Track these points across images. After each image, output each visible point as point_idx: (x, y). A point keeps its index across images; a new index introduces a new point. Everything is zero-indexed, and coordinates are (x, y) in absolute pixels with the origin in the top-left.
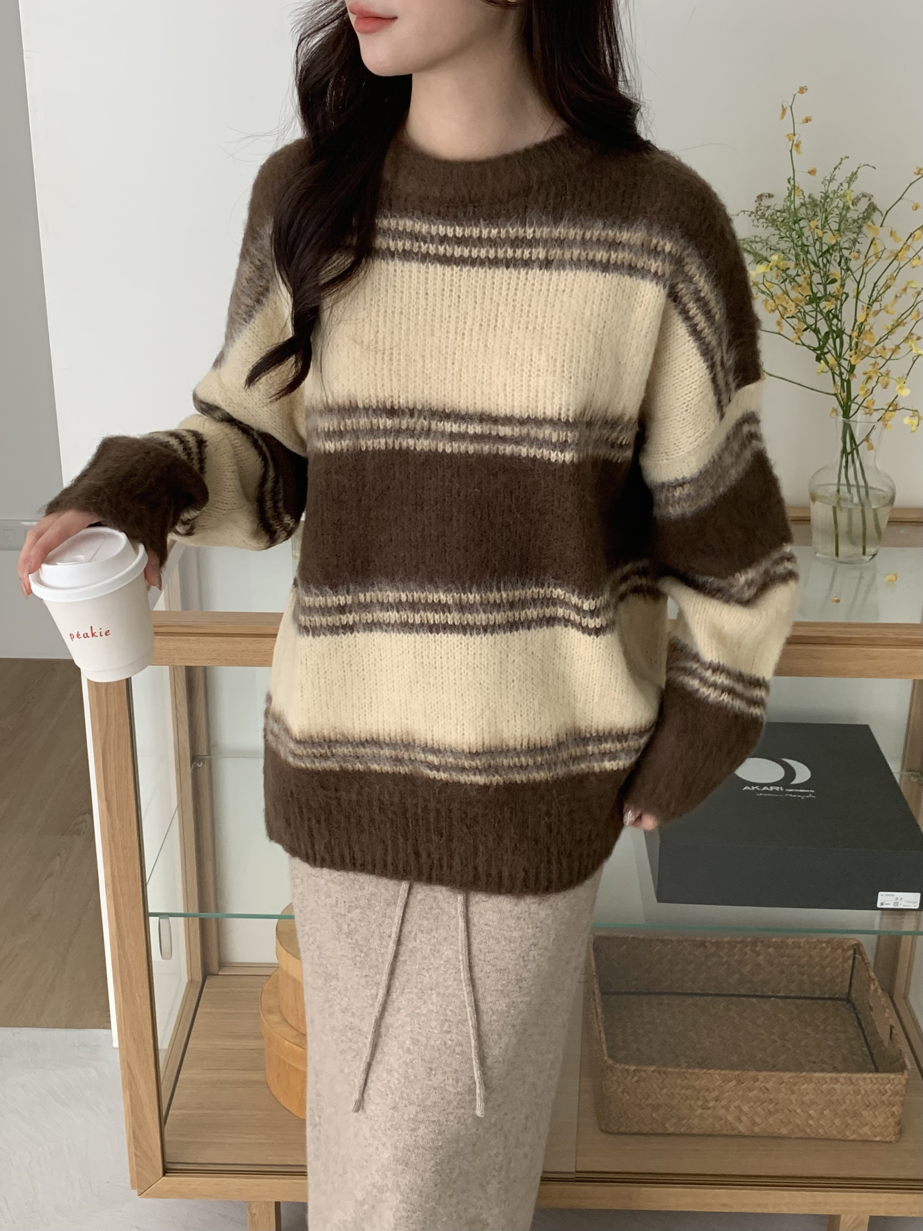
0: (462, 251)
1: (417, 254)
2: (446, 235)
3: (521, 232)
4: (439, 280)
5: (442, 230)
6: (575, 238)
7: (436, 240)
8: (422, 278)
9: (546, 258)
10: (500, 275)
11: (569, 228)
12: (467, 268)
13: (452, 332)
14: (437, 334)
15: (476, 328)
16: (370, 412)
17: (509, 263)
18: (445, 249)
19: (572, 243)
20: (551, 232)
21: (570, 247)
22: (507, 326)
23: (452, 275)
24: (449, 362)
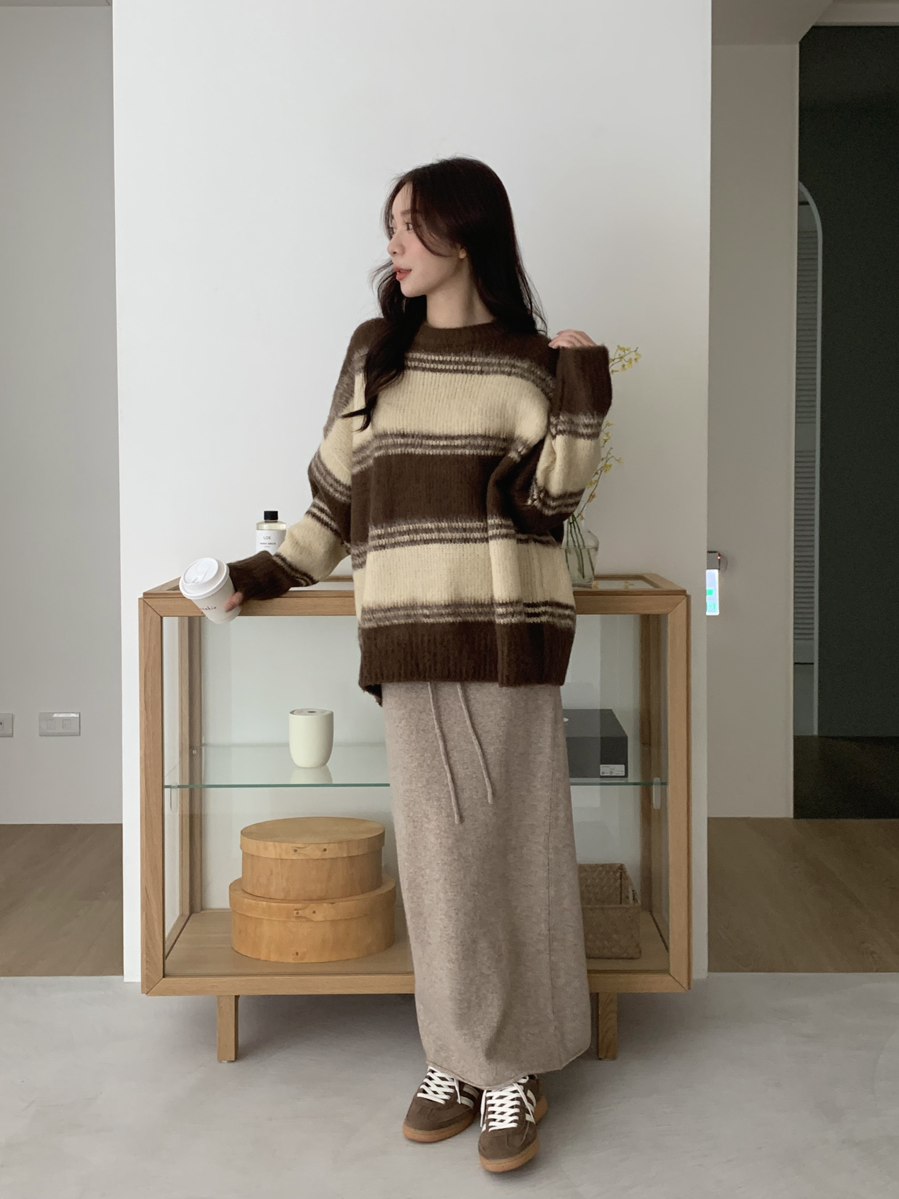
0: (442, 366)
1: (421, 367)
2: (435, 360)
3: (470, 359)
4: (430, 378)
6: (495, 363)
7: (430, 362)
8: (422, 377)
9: (481, 370)
10: (459, 376)
11: (492, 359)
12: (444, 373)
16: (393, 436)
17: (463, 372)
18: (434, 366)
20: (484, 360)
21: (493, 366)
22: (460, 397)
23: (436, 376)
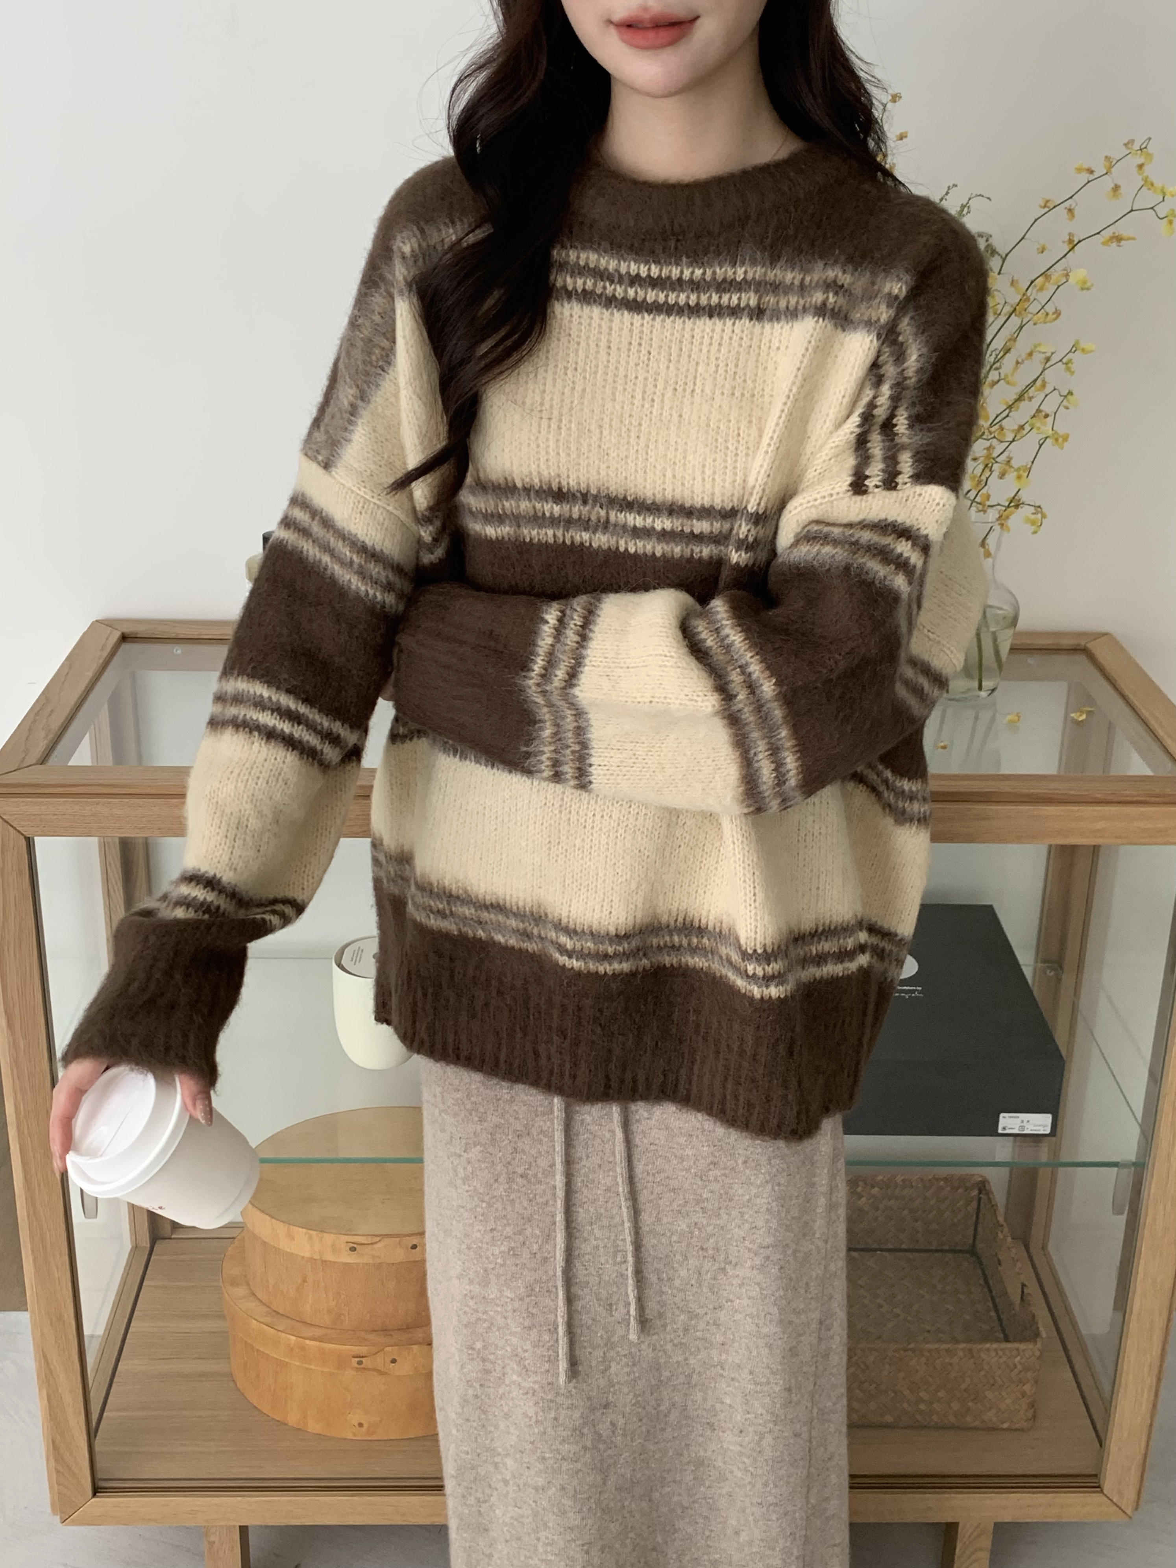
0: (657, 295)
1: (600, 296)
2: (638, 275)
3: (730, 273)
4: (625, 332)
5: (633, 268)
6: (792, 283)
7: (626, 279)
8: (605, 328)
9: (759, 305)
10: (702, 327)
11: (786, 270)
12: (662, 317)
13: (639, 396)
14: (619, 397)
15: (669, 394)
16: (532, 494)
17: (713, 312)
18: (636, 292)
19: (788, 289)
20: (765, 273)
21: (786, 293)
22: (708, 390)
23: (642, 325)
24: (633, 435)
